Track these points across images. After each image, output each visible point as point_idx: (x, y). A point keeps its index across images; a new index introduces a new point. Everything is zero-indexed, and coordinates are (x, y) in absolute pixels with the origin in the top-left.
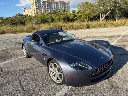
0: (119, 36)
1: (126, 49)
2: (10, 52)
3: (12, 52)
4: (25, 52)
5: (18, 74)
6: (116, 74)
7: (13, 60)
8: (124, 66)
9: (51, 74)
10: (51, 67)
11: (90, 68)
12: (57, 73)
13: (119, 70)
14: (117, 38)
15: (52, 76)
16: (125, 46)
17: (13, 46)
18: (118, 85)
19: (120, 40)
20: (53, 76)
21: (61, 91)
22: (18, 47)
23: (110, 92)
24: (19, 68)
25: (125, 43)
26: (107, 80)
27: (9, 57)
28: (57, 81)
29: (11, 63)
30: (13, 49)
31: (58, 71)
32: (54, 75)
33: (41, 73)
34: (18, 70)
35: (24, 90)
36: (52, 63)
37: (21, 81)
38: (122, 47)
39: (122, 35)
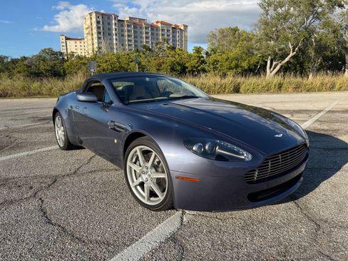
0: (320, 111)
1: (339, 138)
2: (17, 135)
3: (24, 136)
4: (60, 133)
5: (36, 186)
6: (317, 190)
7: (26, 153)
8: (338, 173)
9: (133, 182)
10: (134, 160)
11: (246, 156)
12: (149, 175)
13: (325, 182)
14: (313, 115)
15: (136, 187)
16: (336, 131)
17: (28, 125)
18: (326, 214)
19: (323, 120)
20: (138, 187)
21: (160, 225)
22: (42, 126)
23: (301, 232)
24: (38, 172)
25: (336, 126)
26: (291, 204)
27: (12, 148)
28: (149, 200)
29: (19, 161)
30: (26, 131)
31: (154, 170)
32: (142, 185)
33: (103, 184)
34: (36, 177)
35: (50, 222)
36: (137, 148)
37: (42, 201)
38: (329, 133)
39: (327, 109)
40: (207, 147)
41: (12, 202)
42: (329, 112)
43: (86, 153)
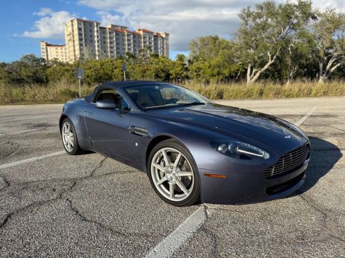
0: (302, 116)
1: (325, 140)
2: (19, 142)
3: (26, 142)
5: (58, 188)
6: (317, 185)
7: (35, 159)
8: (331, 170)
9: (157, 181)
10: (157, 161)
12: (174, 174)
13: (322, 178)
14: (297, 119)
15: (159, 186)
16: (322, 133)
17: (25, 131)
18: (329, 205)
19: (307, 124)
20: (162, 186)
22: (39, 132)
23: (312, 219)
24: (54, 175)
25: (321, 129)
26: (297, 198)
27: (18, 154)
29: (31, 166)
30: (27, 137)
31: (179, 169)
32: (166, 184)
33: (123, 184)
34: (54, 180)
35: (85, 219)
36: (163, 150)
37: (70, 202)
38: (316, 135)
39: (309, 114)
40: (229, 148)
41: (40, 204)
42: (311, 116)
43: (96, 158)
